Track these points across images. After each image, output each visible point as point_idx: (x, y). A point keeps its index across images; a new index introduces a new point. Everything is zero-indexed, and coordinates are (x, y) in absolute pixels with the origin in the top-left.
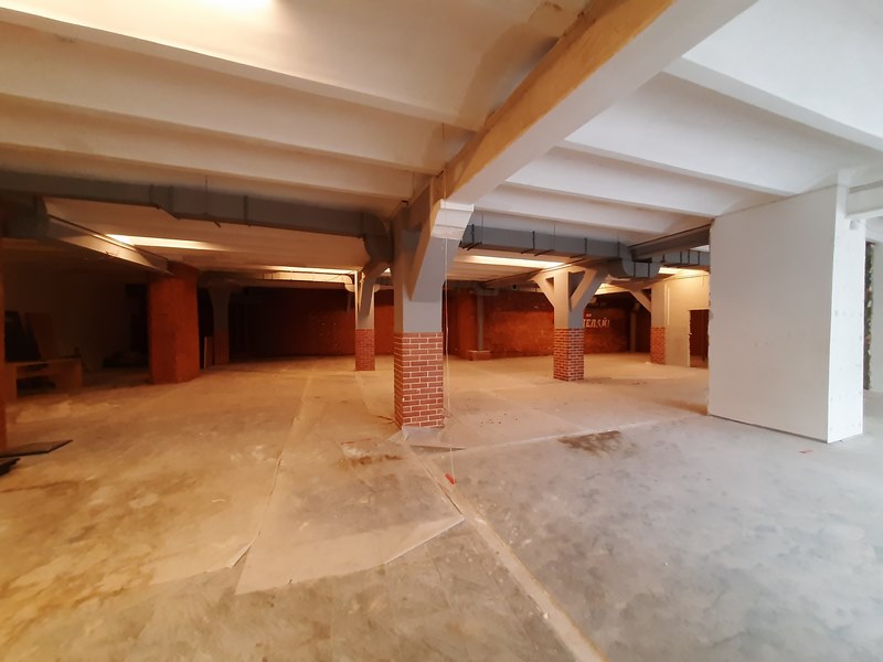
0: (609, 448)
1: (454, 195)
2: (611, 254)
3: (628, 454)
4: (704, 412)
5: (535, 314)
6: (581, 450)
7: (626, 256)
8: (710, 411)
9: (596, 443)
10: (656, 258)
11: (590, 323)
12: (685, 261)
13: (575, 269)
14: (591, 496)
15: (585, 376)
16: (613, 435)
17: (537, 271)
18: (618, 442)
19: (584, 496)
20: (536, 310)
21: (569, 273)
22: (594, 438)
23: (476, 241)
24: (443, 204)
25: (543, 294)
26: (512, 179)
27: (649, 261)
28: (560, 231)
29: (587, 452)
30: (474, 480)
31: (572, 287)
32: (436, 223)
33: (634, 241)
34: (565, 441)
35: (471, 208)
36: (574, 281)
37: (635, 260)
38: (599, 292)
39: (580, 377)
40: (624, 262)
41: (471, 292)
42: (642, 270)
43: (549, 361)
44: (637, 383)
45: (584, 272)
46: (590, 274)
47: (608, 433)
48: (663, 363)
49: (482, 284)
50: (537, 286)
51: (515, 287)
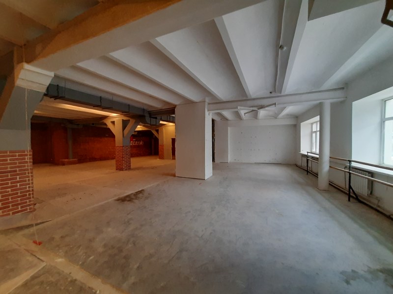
0: (139, 198)
1: (35, 62)
2: (141, 113)
3: (147, 198)
4: (174, 176)
5: (106, 139)
6: (126, 202)
7: (147, 115)
8: (176, 175)
9: (133, 197)
10: (159, 118)
11: (135, 143)
12: (169, 120)
13: (125, 118)
14: (128, 222)
15: (131, 167)
16: (141, 192)
17: (106, 117)
18: (143, 194)
19: (125, 223)
20: (107, 137)
21: (123, 120)
22: (132, 195)
23: (60, 95)
24: (26, 66)
25: (109, 129)
26: (81, 64)
27: (156, 118)
28: (115, 99)
29: (128, 202)
30: (57, 237)
31: (124, 127)
32: (20, 77)
33: (150, 110)
34: (118, 200)
35: (52, 74)
36: (125, 124)
37: (150, 117)
38: (137, 129)
39: (129, 168)
40: (146, 118)
41: (62, 125)
42: (153, 121)
43: (113, 162)
44: (153, 168)
45: (129, 120)
46: (132, 121)
47: (139, 191)
48: (163, 159)
49: (70, 121)
50: (106, 125)
51: (93, 124)
